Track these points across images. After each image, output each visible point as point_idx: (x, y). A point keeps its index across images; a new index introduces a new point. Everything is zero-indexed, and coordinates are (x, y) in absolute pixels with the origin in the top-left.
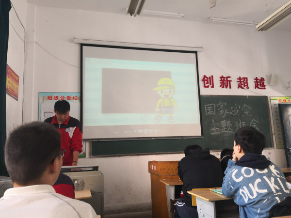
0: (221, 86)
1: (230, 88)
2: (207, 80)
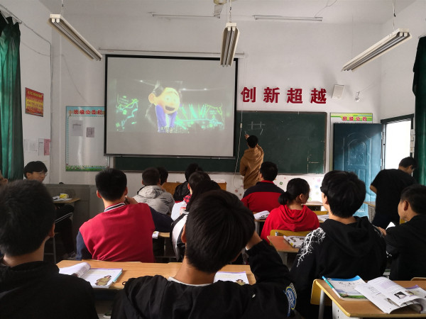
0: (264, 100)
1: (277, 102)
2: (248, 93)
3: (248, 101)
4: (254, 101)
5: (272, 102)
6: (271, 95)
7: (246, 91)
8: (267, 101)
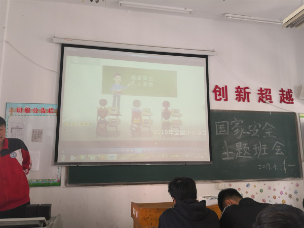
0: (236, 99)
1: (249, 101)
2: (220, 92)
3: (220, 99)
4: (226, 100)
5: (244, 101)
6: (242, 94)
7: (217, 90)
8: (239, 101)
